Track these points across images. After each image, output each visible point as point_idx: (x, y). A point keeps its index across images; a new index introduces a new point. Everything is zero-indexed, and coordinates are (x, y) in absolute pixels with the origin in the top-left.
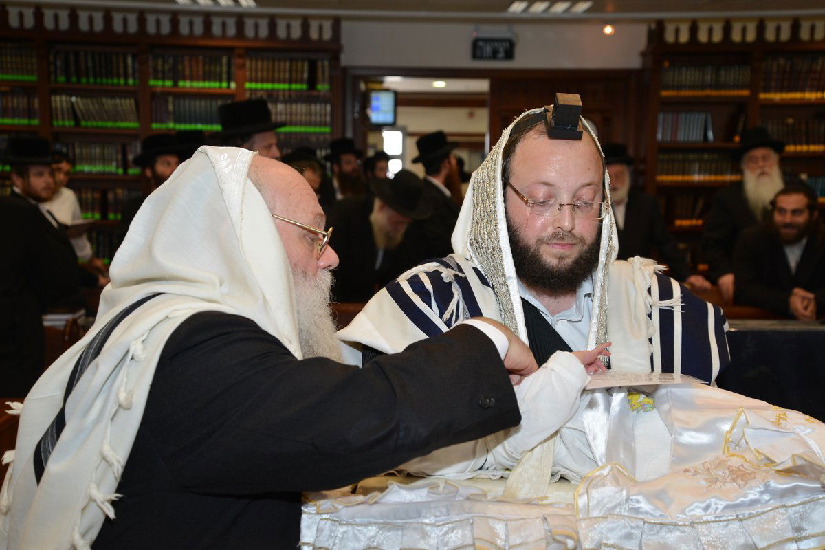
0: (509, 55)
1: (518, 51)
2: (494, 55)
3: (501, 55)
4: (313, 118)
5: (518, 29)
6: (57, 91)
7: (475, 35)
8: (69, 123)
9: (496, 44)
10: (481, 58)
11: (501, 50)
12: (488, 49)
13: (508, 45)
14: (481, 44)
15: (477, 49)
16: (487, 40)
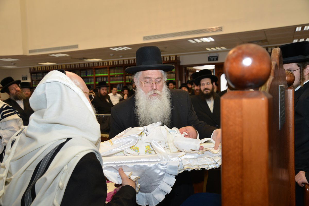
0: (217, 59)
1: (219, 59)
2: (213, 60)
3: (215, 60)
4: (172, 77)
5: (219, 53)
6: (127, 75)
7: (209, 56)
8: (128, 81)
9: (214, 57)
10: (210, 61)
11: (215, 59)
12: (212, 59)
13: (217, 57)
14: (210, 58)
15: (209, 59)
16: (211, 57)
